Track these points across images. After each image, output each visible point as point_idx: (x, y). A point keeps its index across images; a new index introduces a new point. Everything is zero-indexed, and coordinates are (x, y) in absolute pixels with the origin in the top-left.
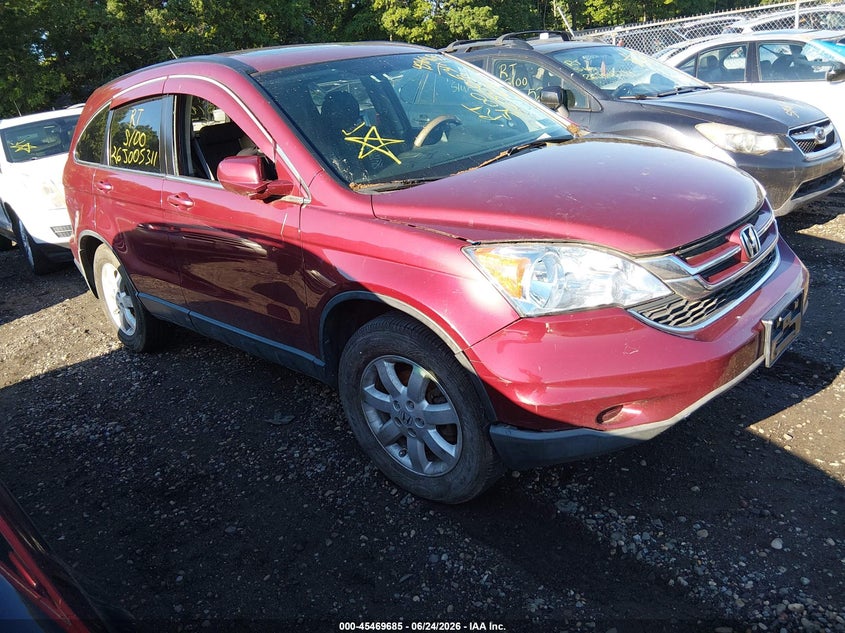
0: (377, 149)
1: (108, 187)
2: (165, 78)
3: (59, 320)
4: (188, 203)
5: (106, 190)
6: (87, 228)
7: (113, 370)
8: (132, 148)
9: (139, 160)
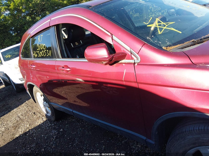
0: (165, 28)
1: (34, 66)
2: (50, 20)
3: (25, 110)
4: (68, 69)
5: (34, 68)
6: (29, 81)
7: (46, 130)
8: (41, 51)
9: (44, 55)
